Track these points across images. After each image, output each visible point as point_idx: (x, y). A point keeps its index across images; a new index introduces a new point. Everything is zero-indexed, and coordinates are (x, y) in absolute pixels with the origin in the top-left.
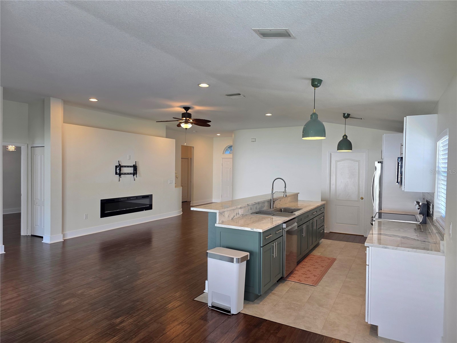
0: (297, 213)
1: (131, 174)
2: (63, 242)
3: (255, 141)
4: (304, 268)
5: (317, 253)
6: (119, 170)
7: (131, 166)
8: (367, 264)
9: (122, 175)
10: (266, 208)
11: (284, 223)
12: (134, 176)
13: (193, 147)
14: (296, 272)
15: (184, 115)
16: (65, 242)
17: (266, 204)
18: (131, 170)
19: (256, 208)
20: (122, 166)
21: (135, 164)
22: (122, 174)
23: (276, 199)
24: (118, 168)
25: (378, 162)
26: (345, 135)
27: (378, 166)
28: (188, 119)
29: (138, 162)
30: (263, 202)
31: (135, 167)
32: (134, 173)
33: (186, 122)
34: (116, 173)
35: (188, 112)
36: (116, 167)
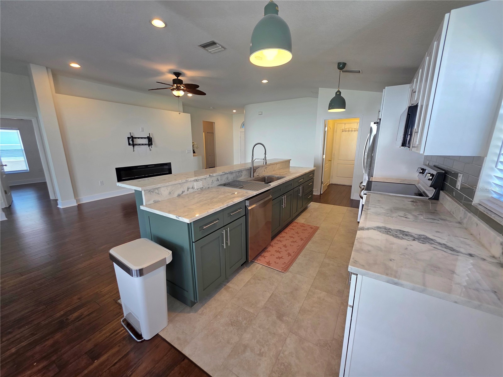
0: (273, 184)
1: (146, 145)
2: (77, 206)
3: (262, 114)
4: (281, 241)
5: (301, 220)
6: (132, 141)
7: (145, 138)
8: (350, 303)
9: (136, 147)
10: (243, 177)
11: (247, 200)
12: (149, 146)
13: (214, 123)
14: (270, 249)
15: (175, 81)
16: (80, 206)
17: (244, 173)
18: (146, 141)
19: (227, 178)
20: (135, 138)
21: (149, 136)
22: (136, 145)
23: (258, 167)
24: (131, 140)
25: (375, 123)
26: (339, 91)
27: (374, 127)
28: (179, 85)
29: (152, 134)
30: (240, 171)
31: (150, 140)
32: (149, 144)
33: (178, 89)
34: (129, 144)
35: (179, 78)
36: (129, 138)
